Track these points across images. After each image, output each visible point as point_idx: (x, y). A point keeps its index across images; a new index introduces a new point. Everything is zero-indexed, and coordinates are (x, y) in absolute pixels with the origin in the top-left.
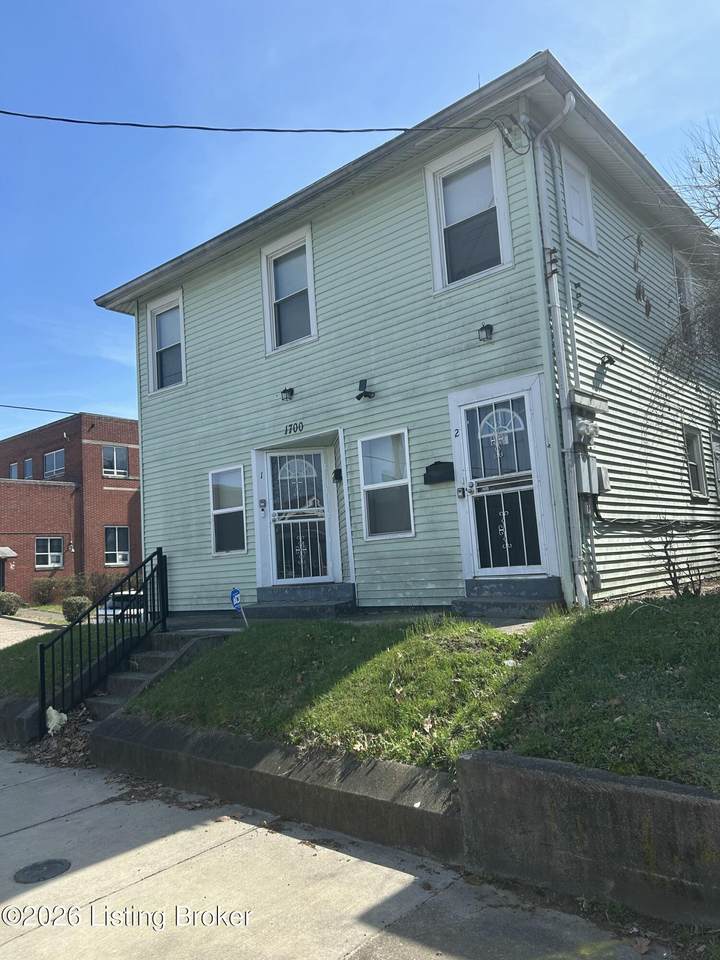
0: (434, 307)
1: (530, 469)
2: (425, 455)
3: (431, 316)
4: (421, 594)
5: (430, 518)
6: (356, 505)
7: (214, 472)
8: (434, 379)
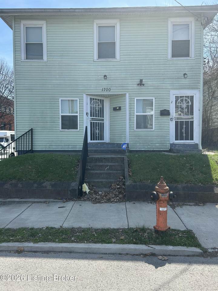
0: (167, 63)
1: (193, 115)
2: (160, 107)
3: (166, 65)
4: (154, 147)
5: (160, 126)
6: (132, 119)
7: (62, 99)
8: (166, 85)
